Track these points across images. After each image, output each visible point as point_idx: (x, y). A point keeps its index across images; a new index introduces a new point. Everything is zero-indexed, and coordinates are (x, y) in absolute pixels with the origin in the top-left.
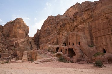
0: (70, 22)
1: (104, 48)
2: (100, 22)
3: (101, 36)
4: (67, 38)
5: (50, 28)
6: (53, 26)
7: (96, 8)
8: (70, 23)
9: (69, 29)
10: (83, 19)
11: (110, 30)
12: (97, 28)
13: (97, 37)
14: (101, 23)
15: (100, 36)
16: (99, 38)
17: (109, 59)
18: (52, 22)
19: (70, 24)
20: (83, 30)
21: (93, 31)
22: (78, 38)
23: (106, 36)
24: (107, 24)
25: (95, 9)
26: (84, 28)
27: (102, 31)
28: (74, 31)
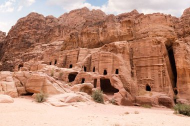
0: (92, 32)
1: (149, 84)
2: (147, 45)
3: (147, 66)
4: (88, 58)
5: (32, 35)
6: (39, 32)
7: (139, 23)
8: (94, 34)
9: (87, 43)
10: (119, 34)
11: (161, 60)
12: (141, 52)
13: (140, 67)
14: (149, 47)
15: (145, 66)
16: (143, 68)
17: (161, 100)
18: (38, 25)
19: (93, 36)
20: (122, 51)
21: (134, 57)
22: (115, 62)
23: (155, 68)
24: (158, 51)
25: (138, 25)
26: (124, 48)
27: (149, 59)
28: (105, 50)
